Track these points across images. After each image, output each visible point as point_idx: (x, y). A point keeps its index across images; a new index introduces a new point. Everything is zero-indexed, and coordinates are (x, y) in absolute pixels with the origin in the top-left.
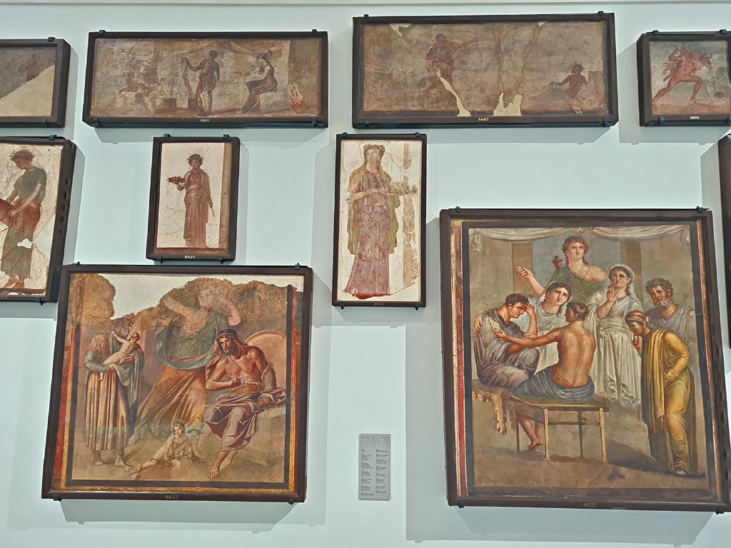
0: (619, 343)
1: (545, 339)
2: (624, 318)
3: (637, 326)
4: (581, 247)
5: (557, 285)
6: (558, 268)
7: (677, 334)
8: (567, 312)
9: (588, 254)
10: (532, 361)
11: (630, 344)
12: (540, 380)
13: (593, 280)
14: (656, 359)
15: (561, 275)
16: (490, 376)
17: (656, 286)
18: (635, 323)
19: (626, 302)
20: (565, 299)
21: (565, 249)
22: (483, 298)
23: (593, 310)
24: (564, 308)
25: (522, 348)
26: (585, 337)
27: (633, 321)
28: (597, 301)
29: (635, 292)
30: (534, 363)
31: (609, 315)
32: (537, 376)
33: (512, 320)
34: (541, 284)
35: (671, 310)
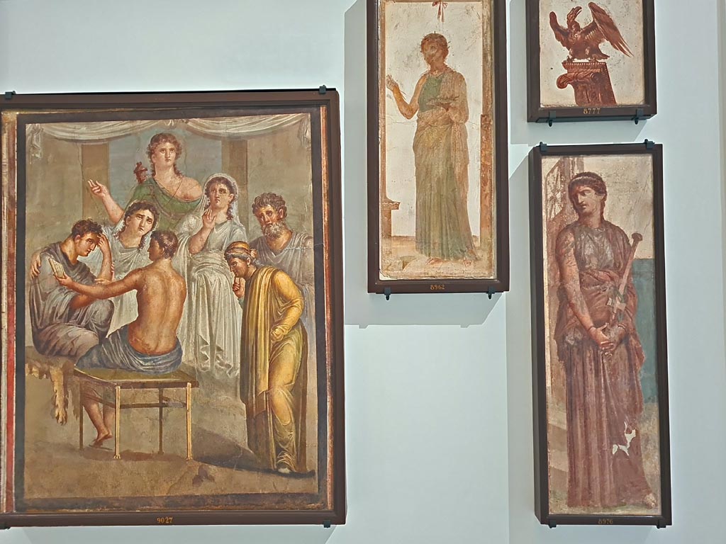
0: (215, 289)
1: (122, 286)
2: (223, 252)
3: (240, 264)
4: (171, 150)
5: (139, 206)
6: (141, 181)
7: (290, 274)
8: (152, 244)
9: (181, 159)
10: (104, 317)
11: (230, 290)
12: (113, 345)
13: (185, 197)
14: (261, 309)
15: (145, 191)
16: (48, 342)
17: (265, 206)
18: (237, 260)
19: (225, 229)
20: (148, 226)
21: (151, 153)
22: (43, 227)
23: (183, 242)
24: (148, 239)
25: (92, 299)
26: (173, 280)
27: (234, 257)
28: (190, 228)
29: (239, 214)
30: (107, 320)
31: (205, 248)
32: (110, 339)
33: (79, 258)
34: (118, 204)
35: (283, 238)
